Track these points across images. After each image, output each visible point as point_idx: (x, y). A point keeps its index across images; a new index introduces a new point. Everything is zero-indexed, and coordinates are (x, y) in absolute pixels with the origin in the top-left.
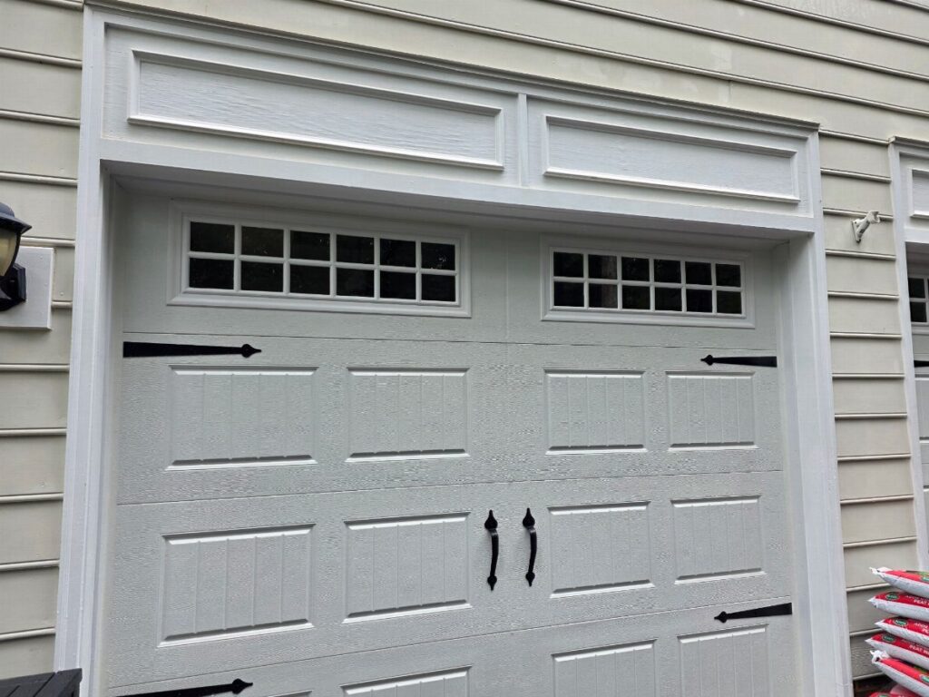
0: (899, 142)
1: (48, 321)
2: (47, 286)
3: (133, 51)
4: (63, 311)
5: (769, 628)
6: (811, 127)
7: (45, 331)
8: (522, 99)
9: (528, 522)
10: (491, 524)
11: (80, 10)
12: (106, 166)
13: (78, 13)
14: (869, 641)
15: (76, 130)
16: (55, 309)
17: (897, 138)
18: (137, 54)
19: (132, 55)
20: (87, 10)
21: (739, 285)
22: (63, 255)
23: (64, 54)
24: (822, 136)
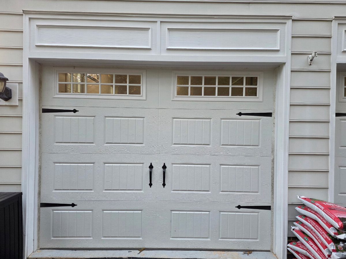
0: (337, 18)
1: (17, 103)
2: (17, 94)
3: (36, 25)
4: (21, 100)
5: (259, 213)
6: (288, 18)
7: (17, 106)
8: (159, 23)
9: (164, 167)
10: (151, 167)
11: (22, 15)
12: (30, 59)
13: (21, 16)
14: (295, 223)
15: (22, 50)
16: (19, 100)
17: (335, 17)
18: (37, 26)
19: (36, 26)
20: (24, 14)
21: (256, 85)
22: (20, 84)
23: (18, 28)
24: (293, 20)
